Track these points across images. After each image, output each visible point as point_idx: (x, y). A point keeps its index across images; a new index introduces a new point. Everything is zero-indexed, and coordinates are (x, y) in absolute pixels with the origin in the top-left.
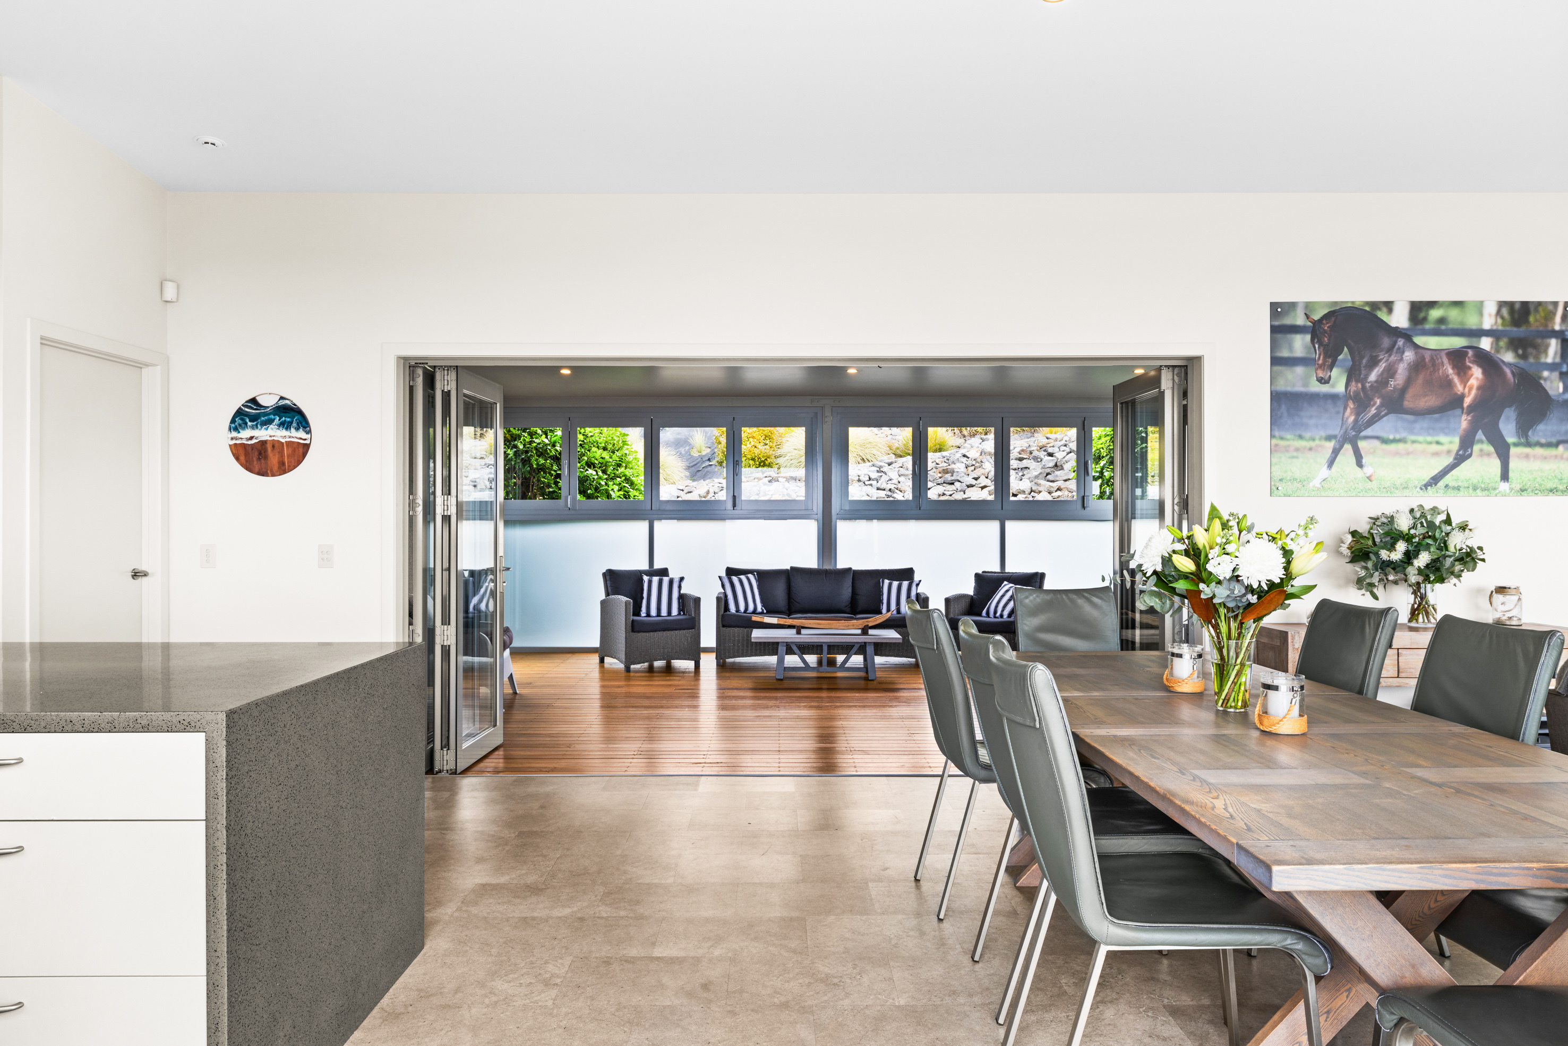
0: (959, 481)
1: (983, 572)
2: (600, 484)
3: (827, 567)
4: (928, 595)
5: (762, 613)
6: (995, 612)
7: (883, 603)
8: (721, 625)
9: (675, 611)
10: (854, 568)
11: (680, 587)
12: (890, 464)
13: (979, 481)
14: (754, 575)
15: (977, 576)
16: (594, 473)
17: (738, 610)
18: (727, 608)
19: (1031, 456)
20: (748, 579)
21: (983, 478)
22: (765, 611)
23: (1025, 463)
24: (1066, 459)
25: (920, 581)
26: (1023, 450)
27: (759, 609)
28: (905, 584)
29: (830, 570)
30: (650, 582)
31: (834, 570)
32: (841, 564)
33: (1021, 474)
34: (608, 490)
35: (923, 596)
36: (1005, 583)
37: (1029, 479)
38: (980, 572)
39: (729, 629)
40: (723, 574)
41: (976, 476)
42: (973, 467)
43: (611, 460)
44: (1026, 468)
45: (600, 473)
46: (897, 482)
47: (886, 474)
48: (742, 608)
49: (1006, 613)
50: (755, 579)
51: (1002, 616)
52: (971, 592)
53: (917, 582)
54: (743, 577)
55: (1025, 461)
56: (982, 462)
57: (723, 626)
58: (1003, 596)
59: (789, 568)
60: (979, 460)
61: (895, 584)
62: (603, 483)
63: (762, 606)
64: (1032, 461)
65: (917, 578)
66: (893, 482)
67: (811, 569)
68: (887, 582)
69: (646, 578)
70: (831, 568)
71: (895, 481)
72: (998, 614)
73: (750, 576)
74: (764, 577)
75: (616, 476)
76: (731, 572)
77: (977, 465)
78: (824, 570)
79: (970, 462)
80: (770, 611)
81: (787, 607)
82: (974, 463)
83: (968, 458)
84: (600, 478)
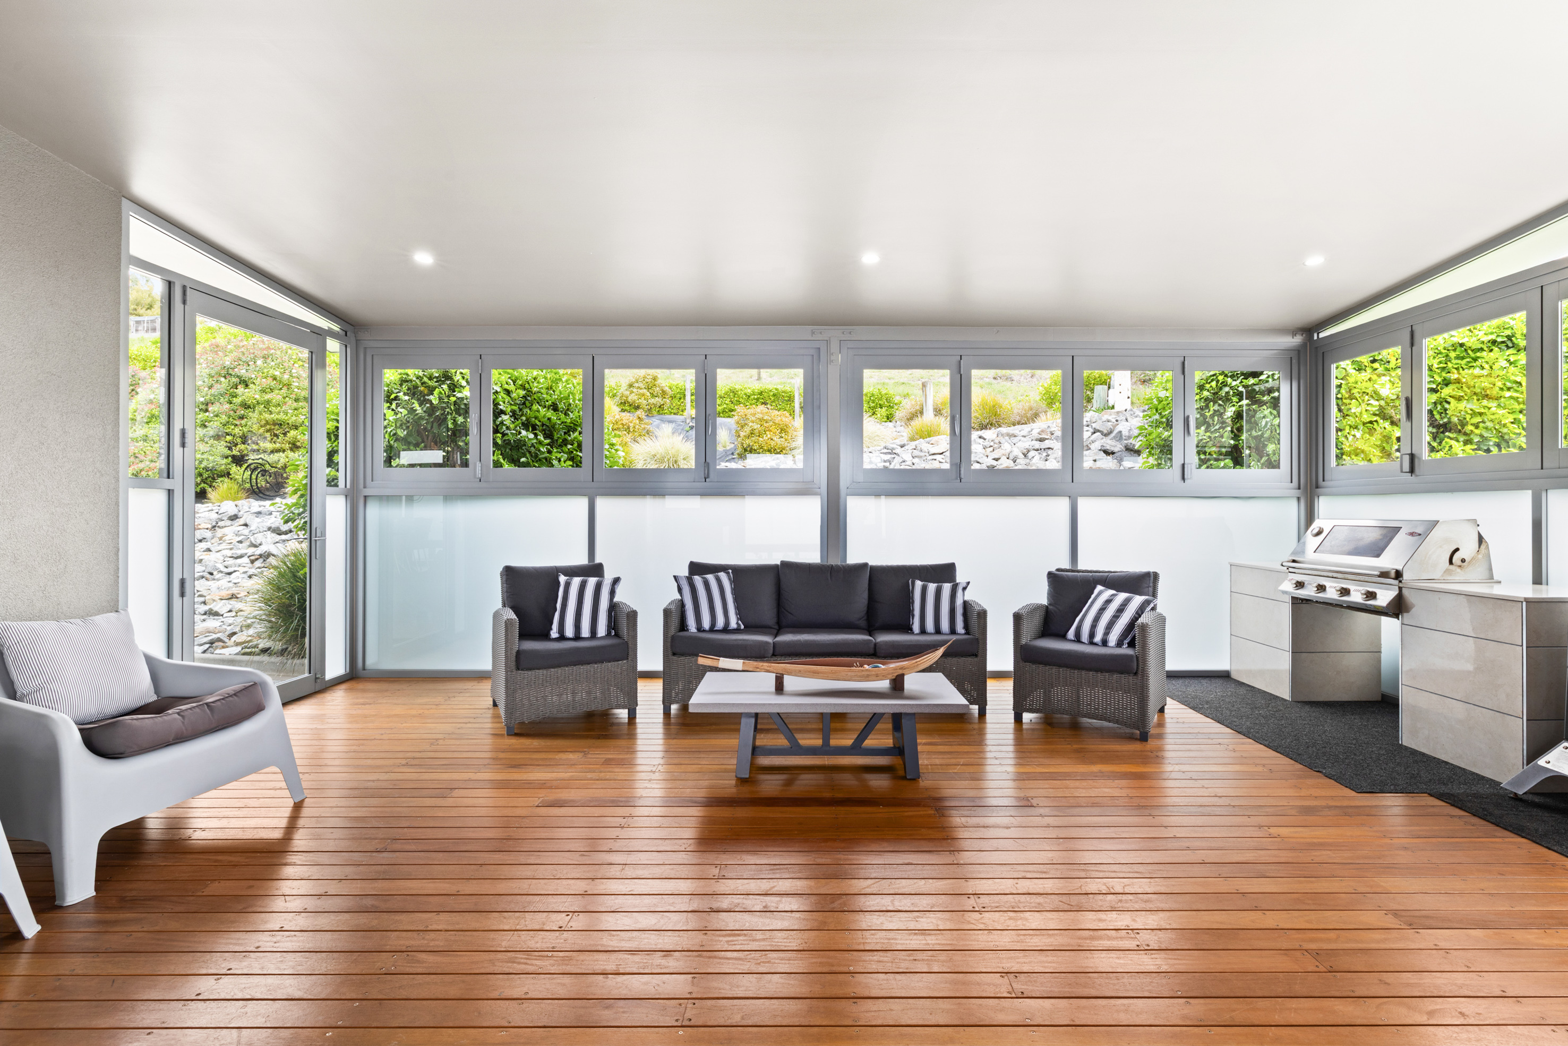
0: (978, 462)
1: (1058, 570)
2: (539, 450)
3: (834, 561)
4: (985, 607)
5: (737, 631)
6: (1092, 635)
7: (913, 616)
8: (670, 653)
9: (602, 631)
10: (871, 563)
11: (612, 593)
12: (902, 446)
13: (999, 462)
14: (728, 573)
15: (1050, 575)
16: (531, 436)
17: (700, 629)
18: (683, 626)
19: (1053, 437)
20: (719, 580)
21: (1004, 459)
22: (742, 627)
23: (1047, 444)
24: (1091, 439)
25: (968, 583)
26: (1042, 431)
27: (733, 624)
28: (947, 587)
29: (837, 566)
30: (568, 585)
31: (843, 566)
32: (853, 558)
33: (1045, 454)
34: (551, 459)
35: (977, 608)
36: (1099, 588)
37: (1055, 459)
38: (1053, 569)
39: (682, 658)
40: (685, 572)
41: (997, 457)
42: (991, 449)
43: (559, 422)
44: (1049, 448)
45: (541, 437)
46: (911, 464)
47: (898, 455)
48: (706, 624)
49: (1113, 638)
50: (730, 579)
51: (1105, 643)
52: (1044, 601)
53: (964, 585)
54: (710, 577)
55: (1047, 441)
56: (1000, 443)
57: (674, 654)
58: (1102, 610)
59: (779, 563)
60: (997, 441)
61: (932, 587)
62: (543, 449)
63: (738, 619)
64: (1055, 441)
65: (960, 578)
66: (907, 463)
67: (809, 564)
68: (919, 584)
69: (562, 579)
70: (839, 564)
71: (909, 463)
72: (1098, 638)
73: (722, 575)
74: (740, 574)
75: (565, 442)
76: (697, 569)
77: (996, 446)
78: (828, 566)
79: (987, 443)
80: (750, 627)
81: (775, 620)
82: (992, 444)
83: (985, 439)
84: (540, 443)
